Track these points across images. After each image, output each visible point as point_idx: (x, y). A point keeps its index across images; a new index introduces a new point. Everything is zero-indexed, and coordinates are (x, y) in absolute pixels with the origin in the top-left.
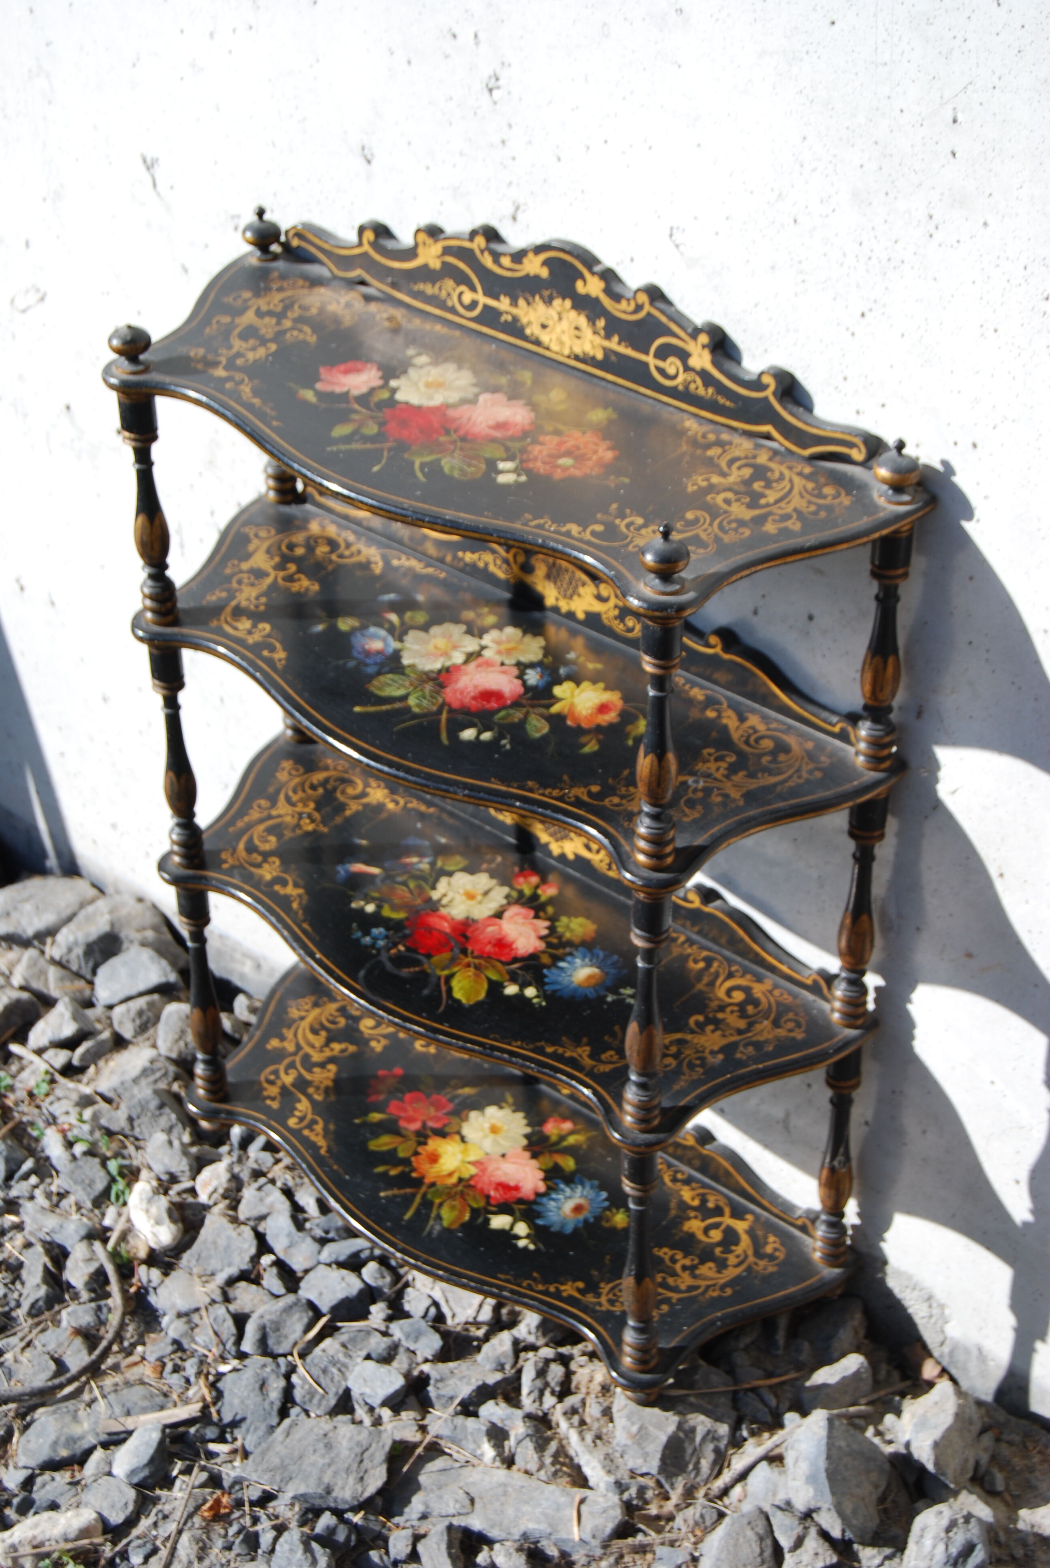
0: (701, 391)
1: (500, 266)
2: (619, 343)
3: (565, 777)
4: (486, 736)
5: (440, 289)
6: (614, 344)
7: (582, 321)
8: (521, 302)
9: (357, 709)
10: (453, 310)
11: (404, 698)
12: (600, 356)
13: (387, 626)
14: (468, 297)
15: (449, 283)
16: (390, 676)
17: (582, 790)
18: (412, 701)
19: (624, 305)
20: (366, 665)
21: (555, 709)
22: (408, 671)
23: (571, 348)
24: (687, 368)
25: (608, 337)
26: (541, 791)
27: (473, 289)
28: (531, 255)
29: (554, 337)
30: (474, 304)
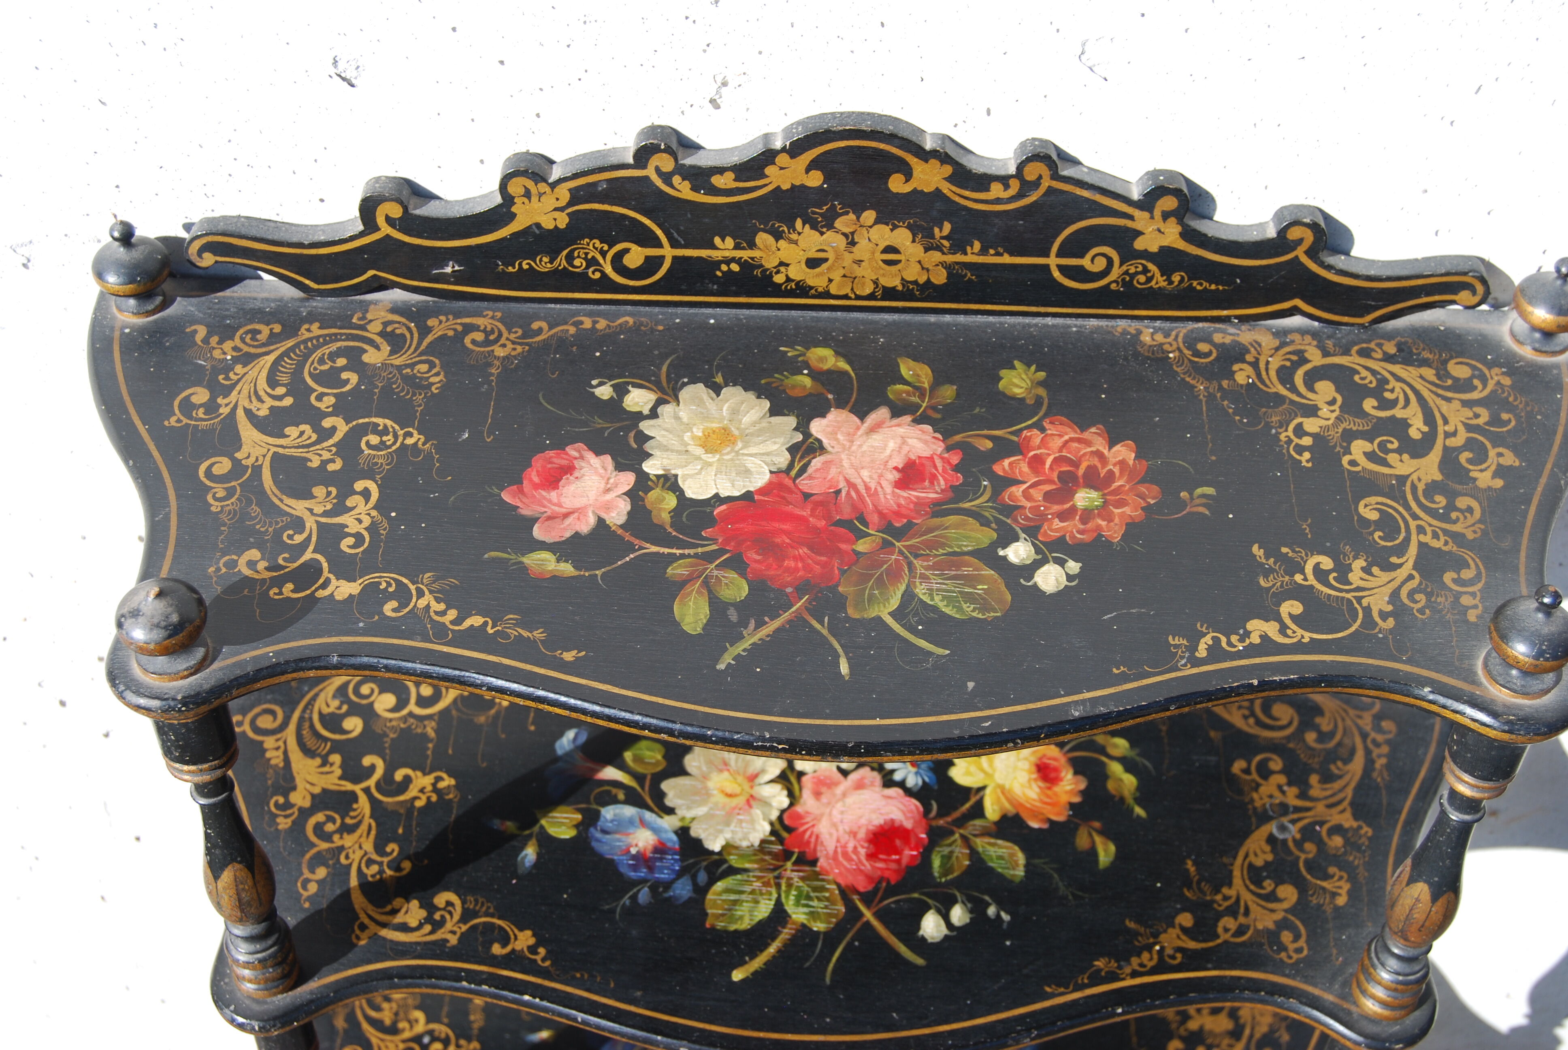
0: (1159, 281)
1: (715, 191)
2: (984, 251)
3: (1130, 924)
4: (958, 915)
5: (570, 258)
6: (973, 255)
7: (902, 237)
8: (763, 238)
9: (737, 975)
10: (605, 284)
11: (779, 915)
12: (940, 278)
13: (621, 796)
14: (636, 256)
15: (592, 247)
16: (719, 886)
17: (1173, 932)
18: (798, 915)
19: (996, 190)
20: (668, 885)
21: (992, 811)
22: (734, 860)
23: (876, 282)
24: (1128, 254)
25: (959, 246)
26: (1128, 970)
27: (647, 239)
28: (783, 159)
29: (836, 276)
30: (651, 264)
